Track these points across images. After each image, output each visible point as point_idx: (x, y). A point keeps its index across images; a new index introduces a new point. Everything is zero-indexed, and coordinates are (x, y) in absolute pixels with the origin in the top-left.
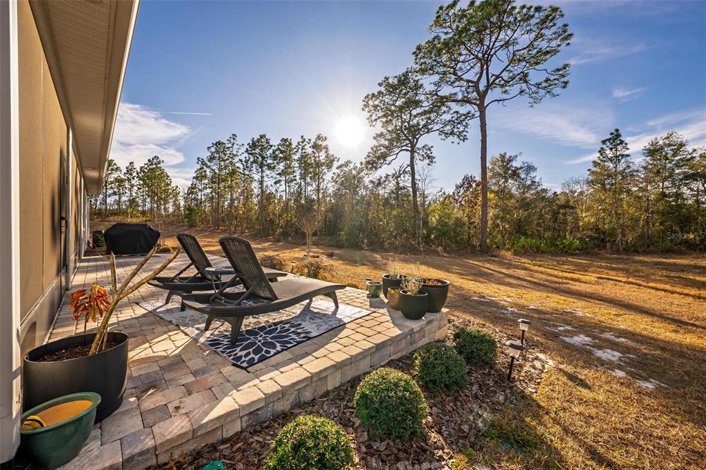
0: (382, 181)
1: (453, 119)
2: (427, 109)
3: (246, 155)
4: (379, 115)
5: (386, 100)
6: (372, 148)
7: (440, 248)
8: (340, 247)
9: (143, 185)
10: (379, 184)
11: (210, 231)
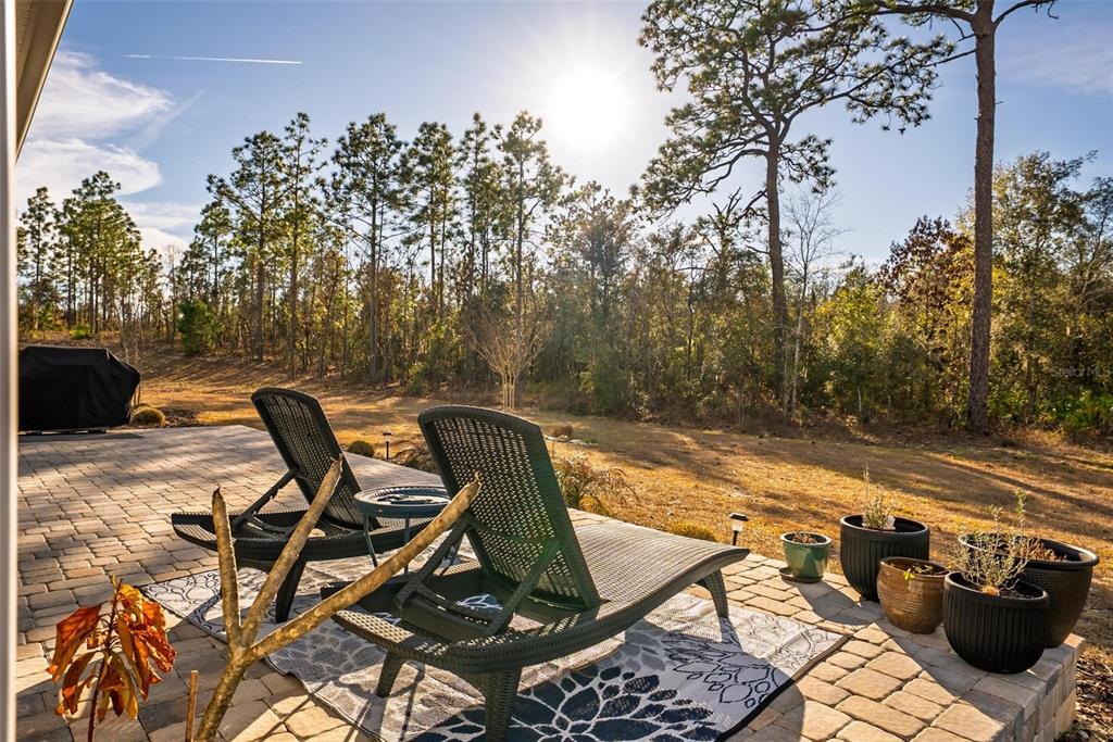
0: (684, 235)
1: (892, 62)
2: (815, 36)
3: (337, 168)
4: (684, 58)
5: (705, 16)
6: (662, 150)
7: (851, 420)
8: (580, 411)
9: (69, 245)
10: (676, 245)
11: (241, 366)
